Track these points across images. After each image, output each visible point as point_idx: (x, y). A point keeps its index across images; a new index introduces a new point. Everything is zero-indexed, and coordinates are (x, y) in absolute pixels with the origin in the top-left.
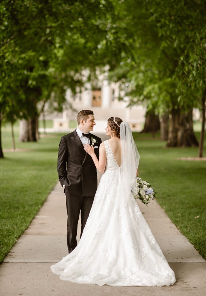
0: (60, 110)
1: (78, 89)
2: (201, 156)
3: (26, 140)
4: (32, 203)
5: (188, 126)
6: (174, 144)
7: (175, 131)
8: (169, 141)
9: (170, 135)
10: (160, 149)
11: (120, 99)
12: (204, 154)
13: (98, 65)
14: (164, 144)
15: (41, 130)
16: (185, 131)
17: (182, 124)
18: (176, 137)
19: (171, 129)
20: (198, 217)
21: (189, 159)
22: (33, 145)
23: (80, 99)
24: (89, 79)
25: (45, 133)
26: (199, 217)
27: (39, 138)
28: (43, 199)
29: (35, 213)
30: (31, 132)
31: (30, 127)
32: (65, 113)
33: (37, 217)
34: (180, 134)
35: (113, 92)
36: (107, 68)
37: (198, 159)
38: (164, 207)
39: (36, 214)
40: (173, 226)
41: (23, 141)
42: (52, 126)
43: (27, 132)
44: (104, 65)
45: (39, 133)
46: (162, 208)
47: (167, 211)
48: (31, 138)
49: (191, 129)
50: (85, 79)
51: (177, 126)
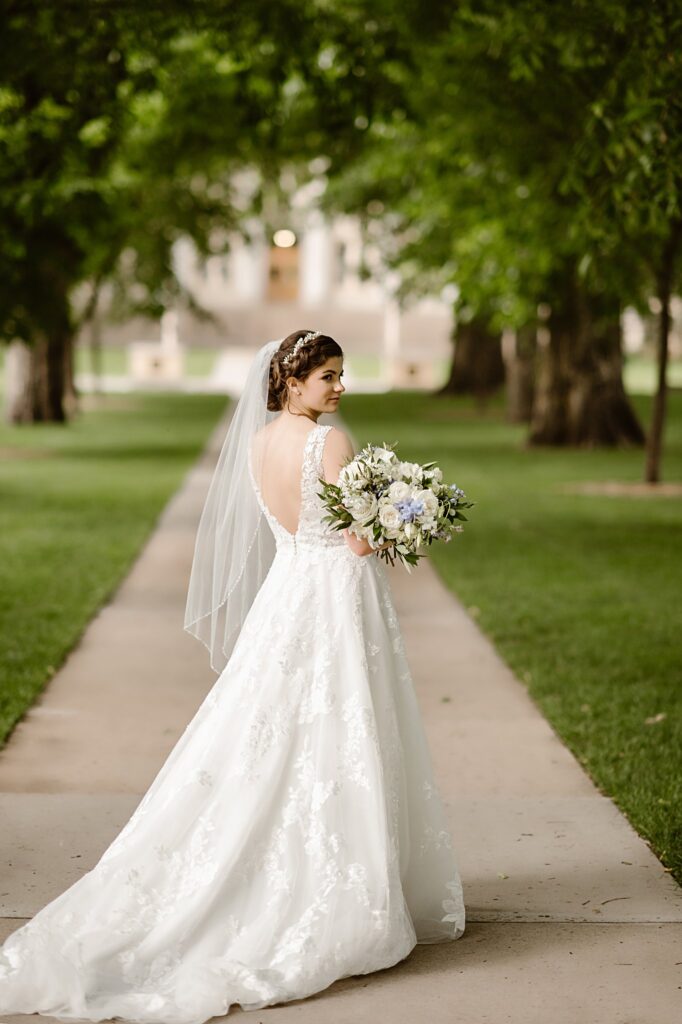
0: (155, 312)
1: (216, 239)
2: (653, 478)
3: (28, 413)
4: (20, 656)
5: (605, 370)
6: (556, 436)
7: (561, 388)
8: (536, 426)
9: (543, 404)
10: (502, 453)
11: (365, 274)
12: (665, 471)
13: (289, 154)
14: (518, 435)
15: (84, 380)
16: (597, 388)
17: (586, 365)
18: (561, 410)
19: (544, 381)
20: (660, 717)
21: (613, 489)
22: (51, 437)
23: (225, 272)
24: (257, 203)
25: (99, 394)
26: (663, 720)
27: (77, 411)
28: (67, 640)
29: (30, 696)
30: (45, 389)
31: (44, 369)
32: (172, 320)
33: (36, 712)
34: (576, 400)
35: (341, 250)
36: (319, 164)
37: (642, 491)
38: (528, 676)
39: (35, 702)
40: (566, 754)
41: (18, 419)
42: (122, 368)
43: (33, 389)
44: (309, 154)
45: (76, 393)
46: (519, 677)
47: (538, 693)
48: (46, 410)
49: (618, 383)
50: (240, 203)
51: (567, 370)
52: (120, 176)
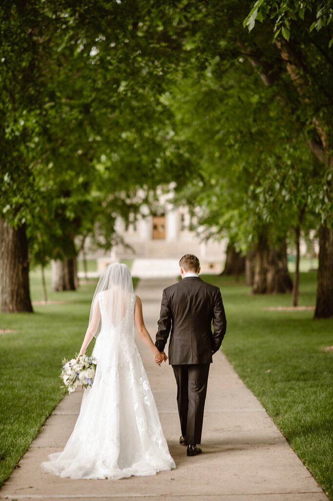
0: (108, 247)
1: (131, 216)
2: (295, 304)
3: (61, 288)
5: (280, 265)
6: (262, 290)
7: (264, 272)
8: (255, 286)
9: (257, 278)
10: (243, 297)
11: (192, 228)
12: (300, 301)
14: (248, 290)
15: (81, 274)
16: (278, 271)
17: (273, 263)
18: (264, 281)
19: (257, 269)
21: (280, 309)
22: (70, 296)
23: (135, 229)
24: (146, 200)
25: (87, 279)
27: (79, 286)
30: (67, 278)
31: (66, 271)
32: (114, 250)
34: (270, 276)
35: (183, 218)
36: (173, 185)
37: (291, 309)
41: (57, 290)
43: (63, 278)
44: (167, 182)
45: (78, 279)
48: (68, 286)
51: (266, 265)
52: (95, 194)
